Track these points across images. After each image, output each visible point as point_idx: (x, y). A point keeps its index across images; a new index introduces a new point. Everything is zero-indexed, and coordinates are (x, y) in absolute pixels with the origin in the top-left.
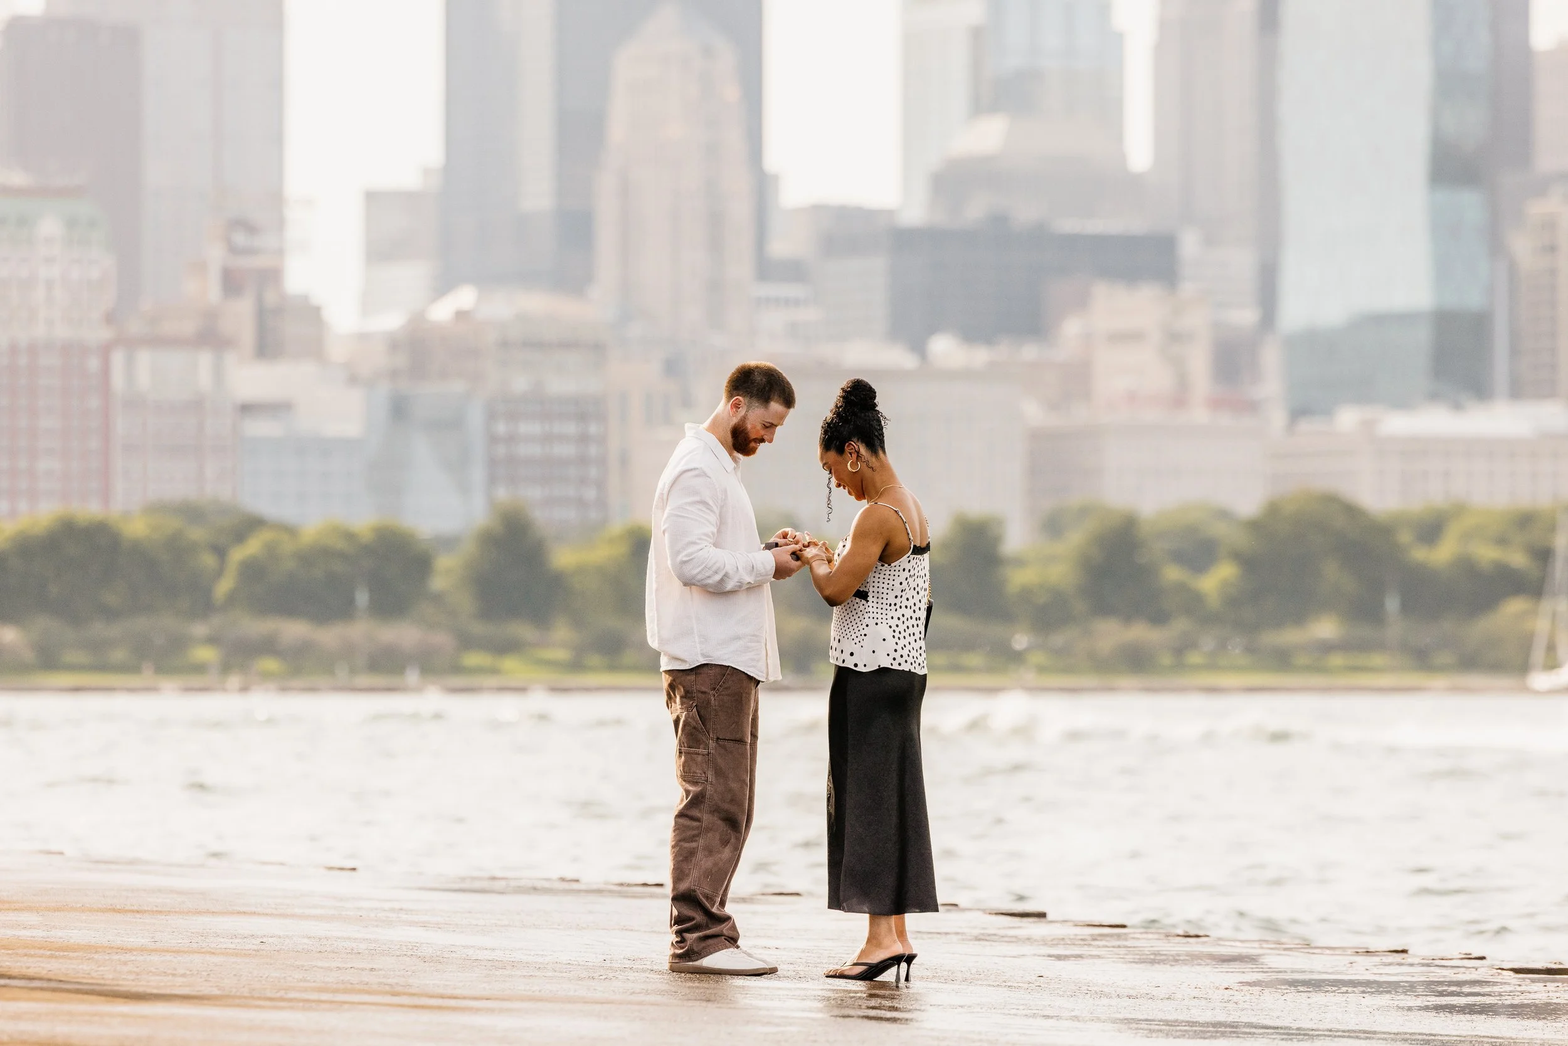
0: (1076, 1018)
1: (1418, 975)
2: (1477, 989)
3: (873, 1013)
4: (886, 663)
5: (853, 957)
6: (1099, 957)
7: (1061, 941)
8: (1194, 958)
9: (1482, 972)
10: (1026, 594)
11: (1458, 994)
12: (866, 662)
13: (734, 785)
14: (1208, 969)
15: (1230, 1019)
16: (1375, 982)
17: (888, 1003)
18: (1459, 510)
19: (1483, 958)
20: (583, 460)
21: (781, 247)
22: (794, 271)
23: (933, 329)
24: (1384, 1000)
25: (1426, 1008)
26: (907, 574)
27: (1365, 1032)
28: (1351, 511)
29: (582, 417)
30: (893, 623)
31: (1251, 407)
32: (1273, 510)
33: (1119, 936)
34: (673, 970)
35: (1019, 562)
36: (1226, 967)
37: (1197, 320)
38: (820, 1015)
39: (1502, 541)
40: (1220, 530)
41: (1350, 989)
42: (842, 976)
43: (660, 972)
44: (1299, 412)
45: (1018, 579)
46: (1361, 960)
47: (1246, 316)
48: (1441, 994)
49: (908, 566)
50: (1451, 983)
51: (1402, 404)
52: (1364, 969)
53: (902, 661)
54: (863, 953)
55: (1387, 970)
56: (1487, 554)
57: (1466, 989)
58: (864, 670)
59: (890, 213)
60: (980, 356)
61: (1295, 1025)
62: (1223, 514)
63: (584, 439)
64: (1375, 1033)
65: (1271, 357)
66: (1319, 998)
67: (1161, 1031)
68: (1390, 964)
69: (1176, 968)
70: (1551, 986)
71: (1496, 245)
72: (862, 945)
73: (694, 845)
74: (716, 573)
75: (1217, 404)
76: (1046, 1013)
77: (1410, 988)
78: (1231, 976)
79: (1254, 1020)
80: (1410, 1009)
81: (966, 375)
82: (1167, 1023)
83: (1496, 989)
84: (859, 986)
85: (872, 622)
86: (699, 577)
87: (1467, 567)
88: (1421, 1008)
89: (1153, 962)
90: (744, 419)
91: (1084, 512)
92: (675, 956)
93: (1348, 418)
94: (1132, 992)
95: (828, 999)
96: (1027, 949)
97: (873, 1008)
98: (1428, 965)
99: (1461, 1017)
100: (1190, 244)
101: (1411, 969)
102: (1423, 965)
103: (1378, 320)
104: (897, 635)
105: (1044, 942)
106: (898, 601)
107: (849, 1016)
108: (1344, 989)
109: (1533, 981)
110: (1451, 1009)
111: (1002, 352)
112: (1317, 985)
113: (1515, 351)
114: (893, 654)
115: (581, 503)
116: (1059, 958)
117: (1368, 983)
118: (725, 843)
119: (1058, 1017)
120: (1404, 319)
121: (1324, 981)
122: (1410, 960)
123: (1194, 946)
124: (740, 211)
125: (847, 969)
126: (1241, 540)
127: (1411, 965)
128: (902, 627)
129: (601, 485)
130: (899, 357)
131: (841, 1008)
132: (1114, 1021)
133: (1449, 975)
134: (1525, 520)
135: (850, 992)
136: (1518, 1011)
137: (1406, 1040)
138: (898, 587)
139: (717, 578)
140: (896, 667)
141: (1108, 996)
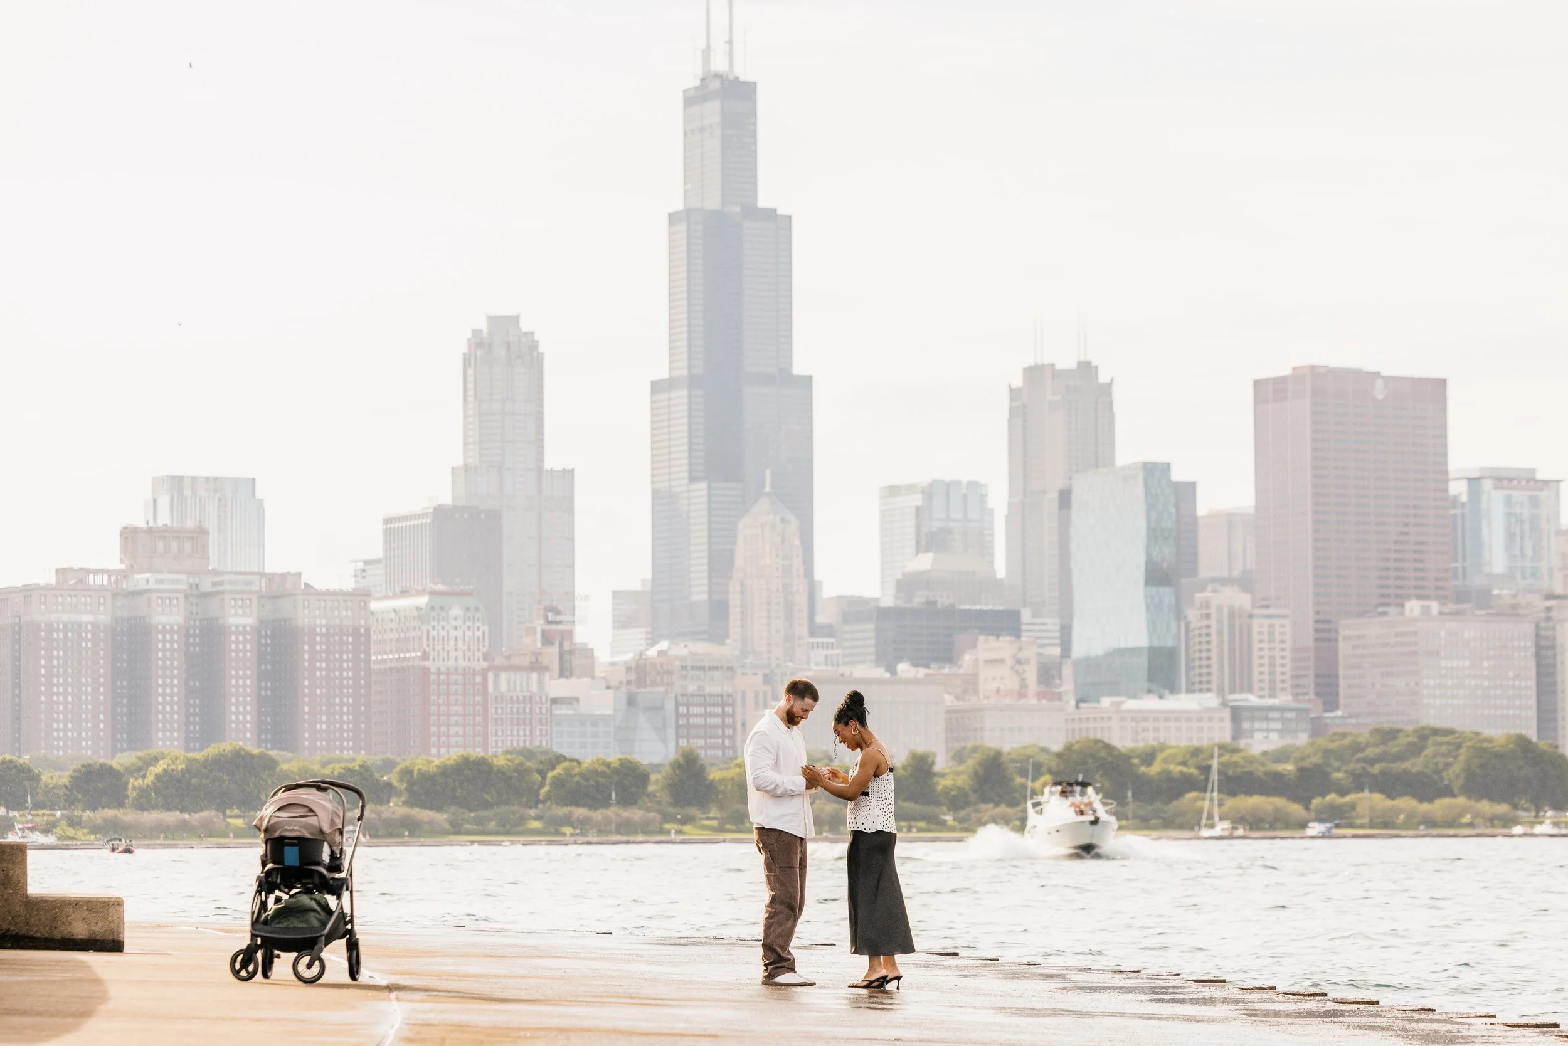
0: (974, 1007)
1: (1147, 983)
2: (1176, 991)
3: (872, 1006)
4: (880, 828)
5: (862, 977)
6: (985, 975)
7: (966, 967)
8: (1033, 976)
9: (1178, 982)
10: (946, 791)
11: (1166, 993)
12: (870, 828)
13: (791, 890)
14: (1039, 981)
15: (1051, 1007)
16: (1124, 987)
17: (879, 1000)
18: (1163, 747)
19: (1178, 975)
20: (723, 726)
21: (820, 619)
22: (829, 630)
23: (899, 659)
24: (1129, 996)
25: (1150, 1000)
26: (887, 782)
27: (1120, 1013)
28: (1108, 747)
29: (723, 705)
30: (882, 807)
31: (1059, 697)
32: (1069, 748)
33: (995, 964)
34: (764, 983)
35: (943, 775)
36: (1049, 980)
37: (1030, 653)
38: (845, 1007)
39: (1184, 764)
40: (1043, 758)
41: (1112, 991)
42: (856, 987)
43: (757, 985)
44: (1079, 701)
45: (942, 783)
46: (1117, 976)
47: (1056, 651)
48: (1157, 993)
49: (887, 778)
50: (1162, 988)
51: (1134, 696)
52: (1119, 980)
53: (886, 827)
54: (867, 975)
55: (1130, 981)
56: (1176, 769)
57: (1170, 991)
58: (869, 832)
59: (877, 599)
60: (922, 672)
61: (1084, 1010)
62: (1044, 750)
63: (724, 715)
64: (1124, 1013)
65: (1067, 671)
66: (1096, 996)
67: (1016, 1013)
68: (1131, 978)
69: (1025, 981)
70: (1213, 989)
71: (1179, 614)
72: (866, 971)
73: (772, 921)
74: (771, 784)
75: (1040, 695)
76: (959, 1005)
77: (1142, 990)
78: (1052, 985)
79: (1064, 1008)
80: (1142, 1001)
81: (916, 681)
82: (1019, 1009)
83: (1185, 990)
84: (865, 992)
85: (871, 808)
86: (763, 786)
87: (1167, 775)
88: (1147, 1001)
89: (1013, 978)
90: (792, 706)
91: (975, 750)
92: (765, 977)
93: (1106, 702)
94: (1002, 994)
95: (850, 998)
96: (949, 972)
97: (872, 1003)
98: (1151, 979)
99: (1168, 1005)
100: (1026, 615)
101: (1143, 981)
102: (1148, 978)
103: (1121, 652)
104: (884, 813)
105: (957, 968)
106: (883, 795)
107: (860, 1007)
108: (1109, 991)
109: (1204, 986)
110: (1162, 1001)
111: (934, 669)
112: (1094, 989)
113: (1189, 668)
114: (883, 824)
115: (723, 747)
116: (965, 976)
117: (1120, 988)
118: (788, 919)
119: (965, 1007)
120: (1134, 651)
121: (1098, 987)
122: (1142, 976)
123: (1033, 970)
124: (802, 600)
125: (858, 982)
126: (1054, 763)
127: (1142, 978)
128: (886, 809)
129: (732, 738)
130: (882, 673)
131: (856, 1003)
132: (993, 1008)
133: (1161, 983)
134: (1196, 752)
135: (860, 995)
136: (1194, 1002)
137: (1140, 1017)
138: (883, 788)
139: (772, 787)
140: (884, 830)
141: (990, 995)
